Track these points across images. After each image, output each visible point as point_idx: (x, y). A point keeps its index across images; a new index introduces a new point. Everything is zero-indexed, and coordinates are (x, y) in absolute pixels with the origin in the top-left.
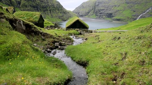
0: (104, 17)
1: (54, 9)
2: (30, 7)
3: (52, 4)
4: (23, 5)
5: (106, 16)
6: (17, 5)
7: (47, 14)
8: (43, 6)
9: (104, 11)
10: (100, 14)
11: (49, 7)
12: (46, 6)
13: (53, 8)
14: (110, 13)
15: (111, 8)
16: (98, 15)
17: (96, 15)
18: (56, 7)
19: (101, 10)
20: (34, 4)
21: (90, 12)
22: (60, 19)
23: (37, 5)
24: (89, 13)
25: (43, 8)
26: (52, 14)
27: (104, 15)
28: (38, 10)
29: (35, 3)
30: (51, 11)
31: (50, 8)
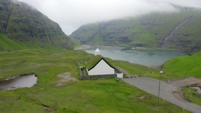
0: (117, 42)
1: (55, 33)
2: (21, 32)
3: (50, 26)
4: (11, 28)
5: (119, 41)
6: (2, 29)
7: (46, 41)
8: (39, 29)
9: (115, 34)
10: (110, 38)
11: (48, 30)
12: (43, 29)
13: (53, 31)
14: (125, 37)
15: (124, 30)
16: (106, 40)
17: (104, 40)
18: (56, 30)
19: (110, 33)
20: (27, 27)
21: (94, 36)
22: (64, 47)
23: (31, 28)
24: (93, 38)
25: (39, 32)
26: (52, 40)
27: (116, 40)
28: (32, 36)
29: (28, 24)
30: (51, 37)
31: (48, 32)
